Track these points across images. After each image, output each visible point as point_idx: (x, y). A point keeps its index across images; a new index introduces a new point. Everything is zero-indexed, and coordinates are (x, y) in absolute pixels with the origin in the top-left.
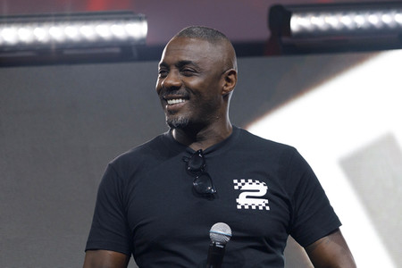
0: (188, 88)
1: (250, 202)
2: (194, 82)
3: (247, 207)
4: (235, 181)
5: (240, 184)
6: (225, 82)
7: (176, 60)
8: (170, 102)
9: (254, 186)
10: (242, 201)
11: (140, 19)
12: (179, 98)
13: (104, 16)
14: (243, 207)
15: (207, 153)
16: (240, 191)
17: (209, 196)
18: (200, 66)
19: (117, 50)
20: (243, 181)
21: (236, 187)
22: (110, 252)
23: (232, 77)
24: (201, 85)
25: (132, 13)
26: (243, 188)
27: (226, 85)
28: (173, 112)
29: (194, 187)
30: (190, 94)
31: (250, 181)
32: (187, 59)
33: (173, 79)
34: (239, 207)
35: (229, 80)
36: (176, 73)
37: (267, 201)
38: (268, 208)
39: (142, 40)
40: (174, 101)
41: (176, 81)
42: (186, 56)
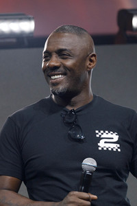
0: (65, 67)
1: (108, 145)
2: (69, 63)
3: (105, 149)
4: (97, 132)
5: (100, 134)
6: (89, 62)
7: (56, 48)
8: (53, 77)
9: (110, 135)
10: (102, 144)
11: (29, 19)
12: (59, 75)
13: (5, 17)
14: (102, 148)
15: (77, 112)
16: (100, 138)
17: (80, 140)
18: (72, 52)
19: (14, 40)
20: (102, 132)
21: (98, 136)
22: (9, 177)
23: (93, 58)
24: (74, 65)
25: (23, 15)
26: (102, 136)
27: (90, 64)
28: (55, 84)
29: (69, 134)
30: (67, 71)
31: (107, 132)
32: (64, 47)
33: (55, 61)
34: (100, 149)
35: (91, 61)
36: (56, 57)
37: (118, 146)
38: (119, 150)
39: (31, 33)
40: (56, 77)
41: (57, 63)
42: (63, 45)
